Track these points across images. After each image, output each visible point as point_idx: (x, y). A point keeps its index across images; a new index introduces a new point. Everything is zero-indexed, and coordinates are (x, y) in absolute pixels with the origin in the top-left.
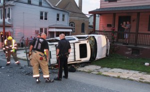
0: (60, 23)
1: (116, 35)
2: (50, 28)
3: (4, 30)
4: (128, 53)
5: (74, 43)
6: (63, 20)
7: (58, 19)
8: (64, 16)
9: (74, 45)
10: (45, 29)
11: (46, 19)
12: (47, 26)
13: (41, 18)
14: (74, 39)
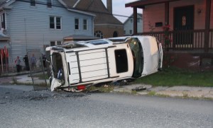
0: (80, 32)
1: (171, 37)
2: (65, 40)
5: (106, 49)
6: (85, 27)
7: (77, 27)
8: (85, 21)
9: (106, 51)
10: (58, 42)
11: (59, 27)
12: (61, 38)
13: (52, 26)
14: (107, 43)
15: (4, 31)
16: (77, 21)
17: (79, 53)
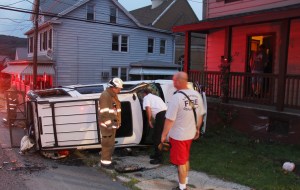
0: (156, 57)
2: (133, 67)
3: (35, 71)
4: (259, 128)
5: (96, 100)
6: (162, 51)
7: (150, 50)
8: (163, 42)
9: (96, 104)
10: (122, 69)
11: (124, 49)
12: (126, 64)
15: (49, 52)
16: (151, 41)
17: (56, 105)
